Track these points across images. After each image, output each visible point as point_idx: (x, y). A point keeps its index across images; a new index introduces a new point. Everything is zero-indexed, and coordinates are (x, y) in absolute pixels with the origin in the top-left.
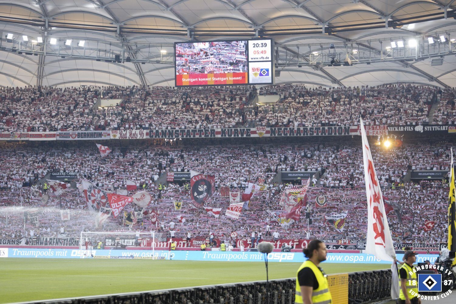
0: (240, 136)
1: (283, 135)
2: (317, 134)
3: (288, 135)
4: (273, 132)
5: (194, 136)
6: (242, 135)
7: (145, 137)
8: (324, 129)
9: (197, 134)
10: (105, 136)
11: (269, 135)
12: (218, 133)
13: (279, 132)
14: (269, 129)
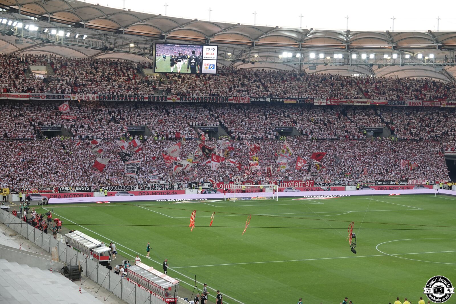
0: (160, 101)
1: (188, 101)
2: (209, 101)
3: (191, 101)
4: (181, 99)
5: (130, 100)
6: (162, 100)
7: (96, 100)
8: (213, 98)
9: (132, 99)
10: (67, 98)
11: (179, 101)
12: (146, 98)
13: (185, 99)
14: (179, 97)
